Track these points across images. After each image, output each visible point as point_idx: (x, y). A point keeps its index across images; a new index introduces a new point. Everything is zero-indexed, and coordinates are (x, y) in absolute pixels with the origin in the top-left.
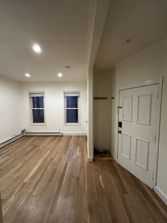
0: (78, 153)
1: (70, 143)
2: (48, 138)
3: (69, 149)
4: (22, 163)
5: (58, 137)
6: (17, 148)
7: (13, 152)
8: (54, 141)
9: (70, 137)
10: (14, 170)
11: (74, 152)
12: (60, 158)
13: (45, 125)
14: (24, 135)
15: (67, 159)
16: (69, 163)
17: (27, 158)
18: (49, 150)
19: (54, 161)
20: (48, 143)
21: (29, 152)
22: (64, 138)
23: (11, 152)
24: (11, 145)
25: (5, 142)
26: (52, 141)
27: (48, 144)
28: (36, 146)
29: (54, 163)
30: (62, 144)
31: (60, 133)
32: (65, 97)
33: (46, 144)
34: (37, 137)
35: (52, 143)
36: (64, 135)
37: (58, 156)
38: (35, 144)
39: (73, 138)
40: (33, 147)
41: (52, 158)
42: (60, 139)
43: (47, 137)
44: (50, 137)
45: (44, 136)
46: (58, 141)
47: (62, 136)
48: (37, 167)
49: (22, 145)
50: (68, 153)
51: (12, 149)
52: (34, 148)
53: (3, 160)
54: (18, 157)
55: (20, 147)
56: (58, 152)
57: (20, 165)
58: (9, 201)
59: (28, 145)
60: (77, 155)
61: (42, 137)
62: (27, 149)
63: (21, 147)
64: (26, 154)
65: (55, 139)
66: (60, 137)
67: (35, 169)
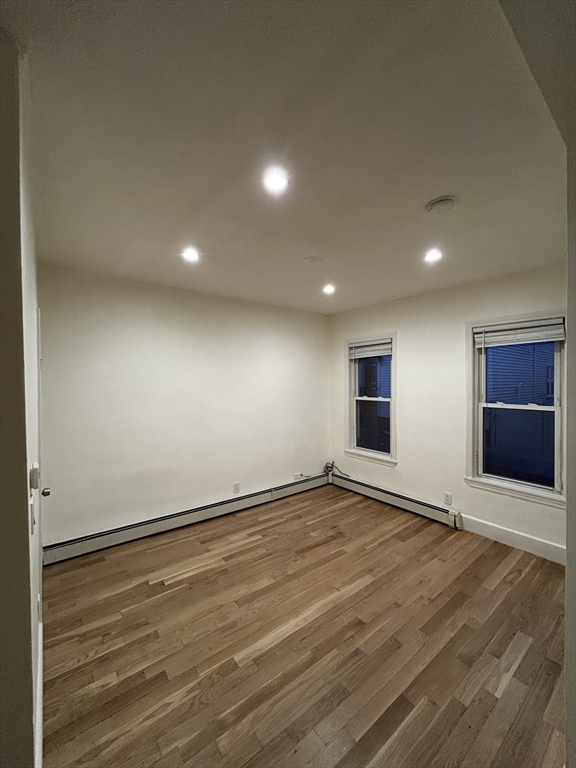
0: (506, 679)
1: (485, 585)
2: (393, 519)
3: (461, 617)
4: (273, 581)
5: (435, 527)
6: (292, 519)
7: (278, 530)
8: (411, 542)
9: (499, 550)
10: (242, 591)
11: (480, 654)
12: (393, 646)
13: (392, 463)
14: (330, 481)
15: (420, 668)
16: (420, 705)
17: (293, 567)
18: (371, 571)
19: (360, 643)
20: (381, 540)
21: (309, 548)
22: (464, 542)
23: (273, 526)
24: (287, 503)
25: (276, 489)
26: (401, 537)
27: (380, 544)
28: (340, 534)
29: (357, 652)
30: (438, 571)
31: (447, 512)
32: (480, 349)
33: (373, 541)
34: (361, 502)
35: (400, 545)
36: (467, 529)
37: (388, 625)
38: (342, 525)
39: (511, 563)
40: (330, 533)
41: (362, 617)
42: (438, 541)
43: (394, 510)
44: (406, 516)
45: (384, 505)
46: (426, 549)
47: (456, 529)
48: (296, 625)
49: (309, 513)
50: (446, 640)
51: (281, 516)
52: (333, 538)
53: (248, 541)
54: (275, 552)
55: (300, 517)
56: (399, 606)
57: (265, 583)
58: (168, 700)
59: (323, 520)
60: (489, 688)
61: (378, 506)
62: (312, 534)
63: (302, 520)
64: (297, 553)
65: (417, 531)
66: (444, 530)
67: (285, 628)
